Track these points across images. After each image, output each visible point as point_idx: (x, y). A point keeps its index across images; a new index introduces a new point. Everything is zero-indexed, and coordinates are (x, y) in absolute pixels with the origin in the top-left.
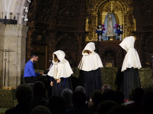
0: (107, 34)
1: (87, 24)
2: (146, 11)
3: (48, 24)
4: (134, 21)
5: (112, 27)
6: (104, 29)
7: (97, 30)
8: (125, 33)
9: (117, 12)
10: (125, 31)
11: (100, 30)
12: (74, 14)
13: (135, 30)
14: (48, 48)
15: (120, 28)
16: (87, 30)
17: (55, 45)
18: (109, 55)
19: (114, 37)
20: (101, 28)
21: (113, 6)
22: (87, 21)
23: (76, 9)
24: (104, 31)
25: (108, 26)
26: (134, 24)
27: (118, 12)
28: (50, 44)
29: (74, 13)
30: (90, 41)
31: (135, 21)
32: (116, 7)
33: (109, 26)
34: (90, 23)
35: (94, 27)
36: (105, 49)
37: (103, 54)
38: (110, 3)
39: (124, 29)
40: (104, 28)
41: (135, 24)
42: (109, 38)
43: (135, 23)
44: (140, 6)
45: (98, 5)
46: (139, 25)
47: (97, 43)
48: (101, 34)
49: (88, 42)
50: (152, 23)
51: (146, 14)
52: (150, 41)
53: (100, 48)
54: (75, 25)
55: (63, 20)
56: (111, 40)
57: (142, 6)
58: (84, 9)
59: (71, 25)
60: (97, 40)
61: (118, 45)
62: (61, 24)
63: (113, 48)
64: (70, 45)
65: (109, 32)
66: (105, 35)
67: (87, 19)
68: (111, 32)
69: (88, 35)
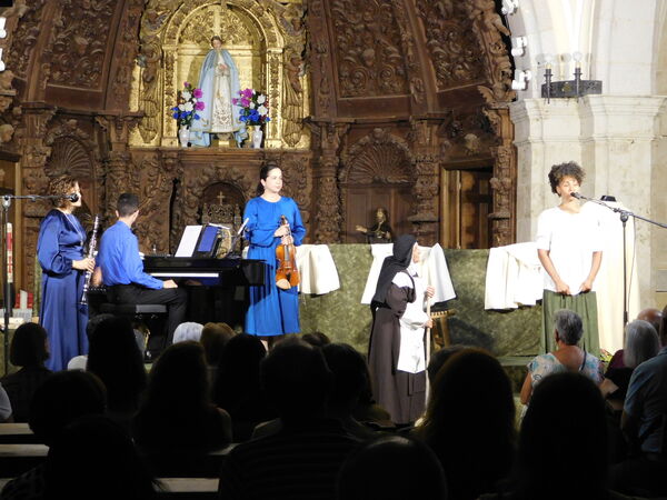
0: (209, 123)
1: (137, 86)
2: (351, 52)
3: (25, 80)
5: (227, 101)
6: (199, 106)
7: (177, 108)
8: (275, 122)
9: (236, 47)
10: (274, 115)
11: (188, 107)
12: (99, 47)
13: (306, 113)
14: (22, 168)
15: (257, 105)
16: (134, 107)
17: (45, 158)
18: (221, 197)
19: (232, 136)
20: (191, 100)
21: (222, 26)
22: (138, 72)
23: (106, 28)
24: (198, 112)
26: (302, 92)
27: (240, 47)
28: (30, 157)
29: (99, 43)
30: (147, 145)
31: (305, 82)
32: (232, 30)
33: (218, 94)
35: (166, 96)
36: (206, 178)
37: (199, 194)
38: (212, 13)
39: (271, 108)
40: (200, 100)
41: (305, 93)
43: (305, 88)
44: (332, 32)
45: (182, 18)
46: (325, 96)
47: (175, 155)
48: (189, 124)
49: (142, 150)
50: (372, 93)
51: (352, 59)
52: (361, 153)
53: (187, 173)
54: (96, 87)
55: (65, 69)
56: (223, 143)
57: (337, 32)
58: (134, 31)
59: (87, 87)
60: (176, 144)
61: (251, 164)
62: (58, 82)
63: (234, 174)
64: (79, 158)
65: (219, 114)
66: (202, 128)
67: (138, 68)
68: (224, 119)
69: (140, 124)
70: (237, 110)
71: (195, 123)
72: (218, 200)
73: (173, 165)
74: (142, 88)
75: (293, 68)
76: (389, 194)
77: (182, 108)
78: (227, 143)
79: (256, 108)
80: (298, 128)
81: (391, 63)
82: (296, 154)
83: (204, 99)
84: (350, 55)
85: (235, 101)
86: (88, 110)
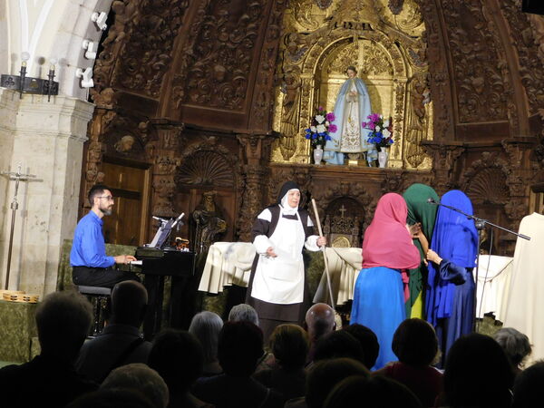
0: (339, 144)
1: (280, 109)
3: (158, 100)
4: (429, 109)
5: (357, 124)
6: (333, 128)
7: (309, 130)
8: (397, 145)
9: (377, 77)
10: (397, 139)
11: (321, 129)
12: (241, 74)
13: (430, 137)
14: (152, 176)
15: (384, 129)
16: (278, 126)
17: (174, 167)
18: (343, 210)
19: (362, 156)
20: (324, 123)
21: (366, 58)
22: (281, 98)
23: (247, 58)
24: (331, 134)
25: (346, 118)
26: (427, 118)
27: (380, 77)
28: (160, 166)
29: (240, 71)
31: (431, 109)
32: (375, 62)
33: (350, 118)
34: (289, 104)
35: (301, 119)
36: (330, 192)
37: (324, 206)
38: (357, 47)
39: (395, 132)
40: (333, 123)
41: (431, 119)
42: (347, 156)
43: (431, 114)
44: (451, 62)
45: (319, 51)
46: (444, 121)
47: (306, 171)
48: (323, 144)
49: (280, 166)
50: (483, 119)
51: (466, 87)
52: (475, 175)
53: (317, 187)
54: (240, 110)
55: (204, 92)
56: (353, 162)
57: (455, 63)
58: (272, 61)
59: (229, 109)
60: (307, 161)
61: (373, 182)
62: (197, 103)
63: (356, 189)
64: (223, 170)
65: (349, 137)
66: (334, 148)
67: (281, 93)
68: (353, 140)
69: (280, 142)
70: (366, 133)
71: (329, 144)
72: (341, 213)
73: (303, 180)
74: (284, 112)
75: (417, 95)
76: (495, 214)
77: (313, 129)
78: (355, 163)
79: (381, 130)
80: (420, 150)
81: (497, 91)
82: (419, 174)
83: (337, 122)
84: (464, 83)
85: (364, 125)
86: (228, 128)
